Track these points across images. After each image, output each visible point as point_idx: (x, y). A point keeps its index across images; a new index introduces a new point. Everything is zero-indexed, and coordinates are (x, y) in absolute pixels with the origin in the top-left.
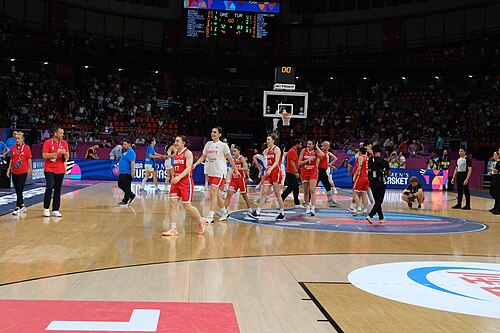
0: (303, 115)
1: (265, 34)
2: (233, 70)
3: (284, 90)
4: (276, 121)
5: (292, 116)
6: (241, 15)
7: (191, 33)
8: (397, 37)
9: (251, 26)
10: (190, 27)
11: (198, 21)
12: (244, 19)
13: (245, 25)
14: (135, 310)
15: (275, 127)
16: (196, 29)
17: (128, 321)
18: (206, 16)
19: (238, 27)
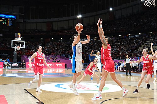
0: (24, 47)
1: (12, 24)
2: (2, 35)
3: (18, 40)
4: (15, 49)
5: (20, 47)
6: (4, 19)
8: (50, 27)
9: (7, 22)
12: (5, 20)
13: (5, 22)
15: (15, 51)
19: (3, 22)
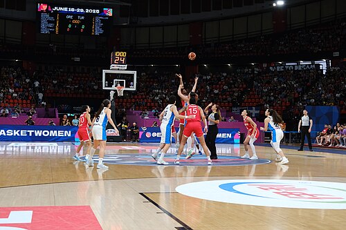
0: (133, 88)
1: (102, 32)
2: (78, 59)
3: (118, 69)
4: (112, 93)
5: (124, 89)
6: (82, 18)
7: (44, 31)
8: (200, 35)
10: (43, 26)
11: (49, 22)
14: (12, 212)
15: (112, 98)
16: (47, 27)
17: (7, 217)
18: (55, 18)
